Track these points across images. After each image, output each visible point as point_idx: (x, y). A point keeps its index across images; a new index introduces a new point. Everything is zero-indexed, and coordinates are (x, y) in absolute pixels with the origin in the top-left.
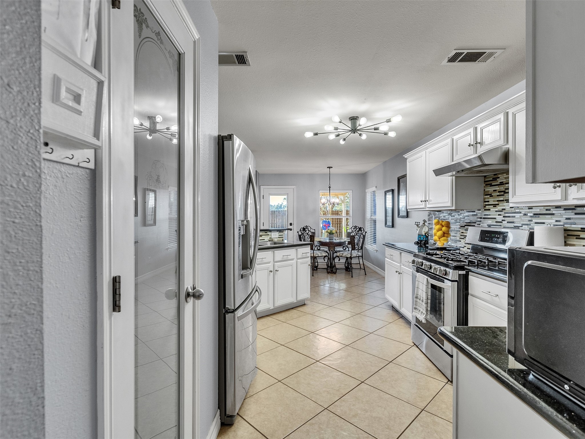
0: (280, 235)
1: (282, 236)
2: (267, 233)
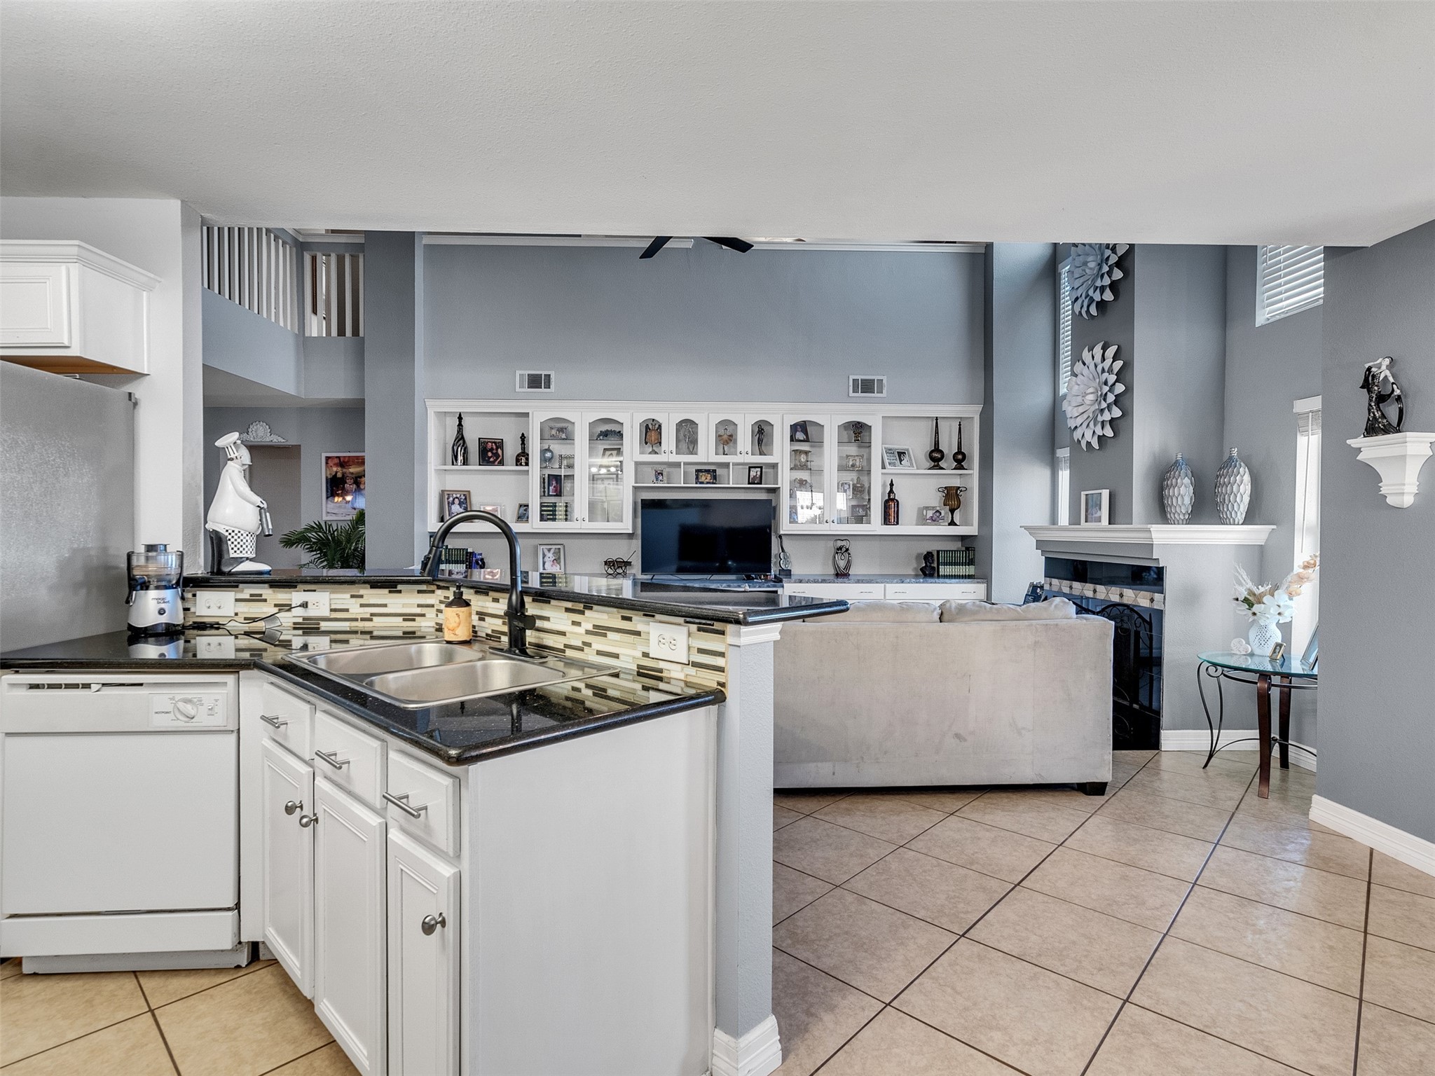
0: (701, 651)
1: (719, 662)
2: (629, 619)
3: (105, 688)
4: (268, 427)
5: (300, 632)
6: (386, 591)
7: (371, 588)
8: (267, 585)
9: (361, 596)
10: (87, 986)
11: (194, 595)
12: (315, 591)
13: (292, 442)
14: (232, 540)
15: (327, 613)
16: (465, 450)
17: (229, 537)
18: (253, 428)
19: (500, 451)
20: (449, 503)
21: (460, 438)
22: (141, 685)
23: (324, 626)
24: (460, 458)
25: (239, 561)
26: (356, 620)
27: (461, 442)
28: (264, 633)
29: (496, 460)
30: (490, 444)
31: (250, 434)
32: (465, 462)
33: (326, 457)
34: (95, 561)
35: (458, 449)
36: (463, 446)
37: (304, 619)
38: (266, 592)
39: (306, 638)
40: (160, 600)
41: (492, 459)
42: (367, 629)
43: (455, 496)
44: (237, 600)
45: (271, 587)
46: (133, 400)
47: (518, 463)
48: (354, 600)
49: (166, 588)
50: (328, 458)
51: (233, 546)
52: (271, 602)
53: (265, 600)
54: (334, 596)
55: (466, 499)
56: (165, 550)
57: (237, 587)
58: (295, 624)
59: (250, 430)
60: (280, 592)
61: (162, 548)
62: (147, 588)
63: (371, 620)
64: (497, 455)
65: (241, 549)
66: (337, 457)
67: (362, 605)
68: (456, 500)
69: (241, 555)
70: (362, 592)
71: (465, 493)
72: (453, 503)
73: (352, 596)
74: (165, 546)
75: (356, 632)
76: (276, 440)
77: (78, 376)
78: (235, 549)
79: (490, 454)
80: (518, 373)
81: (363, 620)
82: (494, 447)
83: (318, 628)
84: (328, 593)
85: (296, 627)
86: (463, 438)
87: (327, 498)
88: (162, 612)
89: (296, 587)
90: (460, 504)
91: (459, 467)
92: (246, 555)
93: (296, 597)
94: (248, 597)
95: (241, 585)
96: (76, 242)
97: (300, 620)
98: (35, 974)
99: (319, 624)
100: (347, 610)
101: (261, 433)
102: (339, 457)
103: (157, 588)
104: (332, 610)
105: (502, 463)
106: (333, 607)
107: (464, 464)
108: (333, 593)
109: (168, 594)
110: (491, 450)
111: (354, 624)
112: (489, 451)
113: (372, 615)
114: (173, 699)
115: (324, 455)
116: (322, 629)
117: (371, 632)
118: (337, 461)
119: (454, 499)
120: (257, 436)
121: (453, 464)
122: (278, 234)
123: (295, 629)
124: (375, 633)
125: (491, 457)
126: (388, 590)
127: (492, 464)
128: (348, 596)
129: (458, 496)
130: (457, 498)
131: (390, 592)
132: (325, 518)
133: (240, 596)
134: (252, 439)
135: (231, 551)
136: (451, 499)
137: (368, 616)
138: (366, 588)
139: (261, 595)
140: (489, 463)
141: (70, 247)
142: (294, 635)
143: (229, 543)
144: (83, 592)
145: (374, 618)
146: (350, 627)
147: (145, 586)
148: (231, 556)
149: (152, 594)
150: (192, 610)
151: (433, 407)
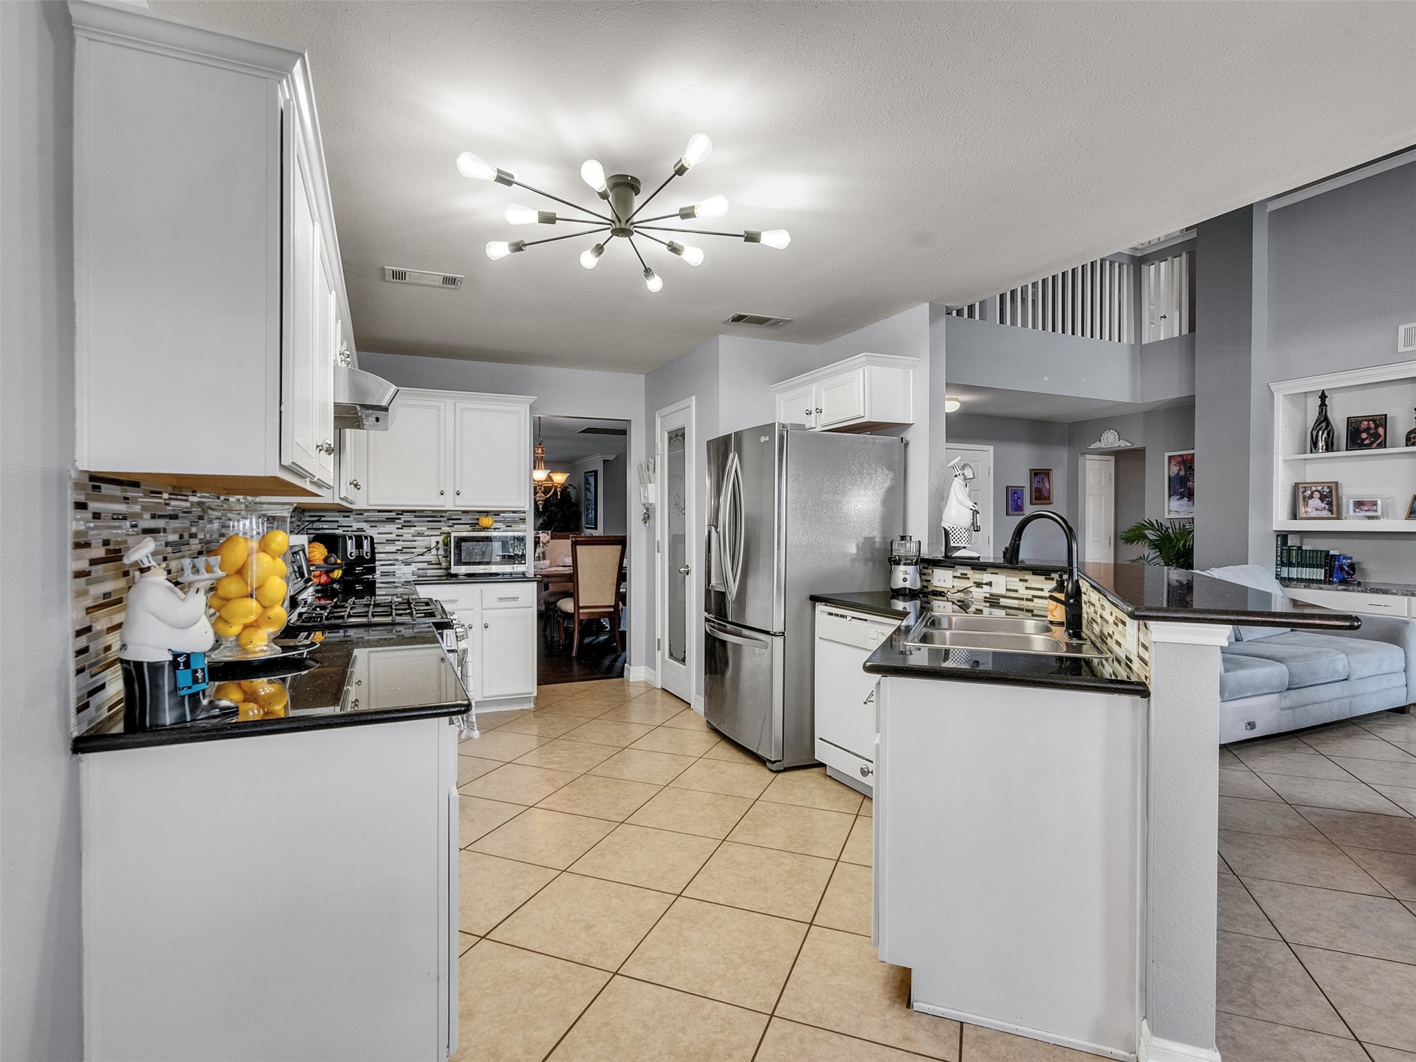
3: (853, 619)
4: (1116, 434)
5: (988, 604)
6: (1043, 578)
7: (1033, 574)
8: (970, 568)
9: (1026, 581)
10: (844, 792)
11: (933, 572)
12: (997, 574)
13: (1138, 445)
14: (953, 534)
15: (1003, 592)
16: (1328, 434)
17: (951, 532)
18: (1104, 436)
19: (1381, 431)
20: (1304, 498)
21: (1324, 420)
22: (866, 620)
23: (1003, 601)
24: (1321, 444)
25: (958, 549)
26: (1022, 599)
27: (1324, 425)
28: (963, 602)
29: (1372, 443)
30: (1366, 423)
31: (1102, 441)
32: (1329, 447)
33: (1169, 456)
34: (878, 544)
35: (1318, 432)
36: (1326, 429)
37: (991, 595)
38: (969, 572)
39: (991, 609)
40: (906, 573)
41: (1367, 442)
42: (1029, 608)
43: (1314, 489)
44: (954, 577)
45: (972, 569)
46: (904, 442)
47: (1409, 443)
48: (1021, 583)
49: (909, 564)
50: (1170, 458)
51: (953, 538)
52: (972, 580)
53: (969, 578)
54: (1009, 579)
55: (1331, 492)
56: (911, 540)
57: (954, 567)
58: (985, 598)
59: (1102, 438)
60: (978, 573)
61: (909, 538)
62: (899, 564)
63: (1032, 600)
64: (1377, 436)
65: (958, 540)
66: (1180, 456)
67: (1027, 588)
68: (1316, 493)
69: (958, 545)
70: (1027, 577)
71: (1329, 485)
72: (1311, 497)
73: (1021, 580)
74: (911, 537)
75: (1022, 609)
76: (1124, 444)
77: (869, 433)
78: (954, 540)
79: (1364, 435)
80: (1402, 329)
81: (1027, 600)
82: (1372, 425)
83: (999, 603)
84: (1005, 576)
85: (986, 600)
86: (1326, 419)
87: (1170, 496)
88: (905, 580)
89: (986, 570)
90: (1322, 498)
91: (1321, 454)
92: (962, 545)
93: (986, 577)
94: (959, 575)
95: (957, 567)
96: (864, 354)
97: (988, 595)
98: (830, 777)
99: (999, 600)
100: (1017, 591)
101: (1111, 440)
102: (1182, 456)
103: (905, 564)
104: (1007, 590)
105: (1383, 445)
106: (1008, 587)
107: (1327, 450)
108: (1010, 576)
109: (911, 569)
110: (1367, 430)
111: (1021, 602)
112: (1363, 432)
113: (1034, 596)
114: (877, 631)
115: (1167, 455)
116: (1001, 604)
117: (1031, 611)
118: (1180, 459)
119: (1312, 493)
120: (1108, 442)
121: (1311, 452)
122: (1112, 259)
123: (985, 601)
124: (1036, 612)
125: (1367, 438)
126: (1044, 577)
127: (1369, 446)
128: (1018, 580)
129: (1320, 488)
130: (1317, 491)
131: (1046, 579)
132: (1167, 516)
133: (956, 574)
134: (1103, 446)
135: (952, 542)
136: (1308, 493)
137: (1030, 597)
138: (1029, 574)
139: (966, 574)
140: (1362, 446)
141: (862, 358)
142: (985, 607)
143: (950, 536)
144: (870, 564)
145: (1035, 599)
146: (1019, 605)
147: (898, 563)
148: (952, 545)
149: (902, 568)
150: (932, 582)
151: (1281, 392)
